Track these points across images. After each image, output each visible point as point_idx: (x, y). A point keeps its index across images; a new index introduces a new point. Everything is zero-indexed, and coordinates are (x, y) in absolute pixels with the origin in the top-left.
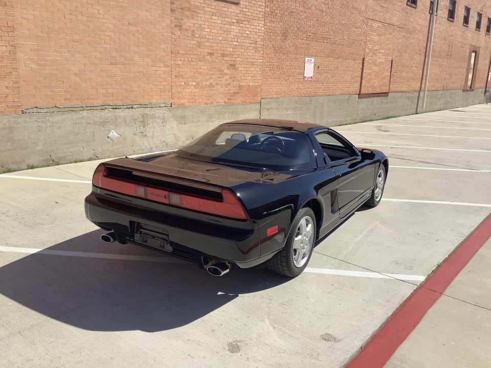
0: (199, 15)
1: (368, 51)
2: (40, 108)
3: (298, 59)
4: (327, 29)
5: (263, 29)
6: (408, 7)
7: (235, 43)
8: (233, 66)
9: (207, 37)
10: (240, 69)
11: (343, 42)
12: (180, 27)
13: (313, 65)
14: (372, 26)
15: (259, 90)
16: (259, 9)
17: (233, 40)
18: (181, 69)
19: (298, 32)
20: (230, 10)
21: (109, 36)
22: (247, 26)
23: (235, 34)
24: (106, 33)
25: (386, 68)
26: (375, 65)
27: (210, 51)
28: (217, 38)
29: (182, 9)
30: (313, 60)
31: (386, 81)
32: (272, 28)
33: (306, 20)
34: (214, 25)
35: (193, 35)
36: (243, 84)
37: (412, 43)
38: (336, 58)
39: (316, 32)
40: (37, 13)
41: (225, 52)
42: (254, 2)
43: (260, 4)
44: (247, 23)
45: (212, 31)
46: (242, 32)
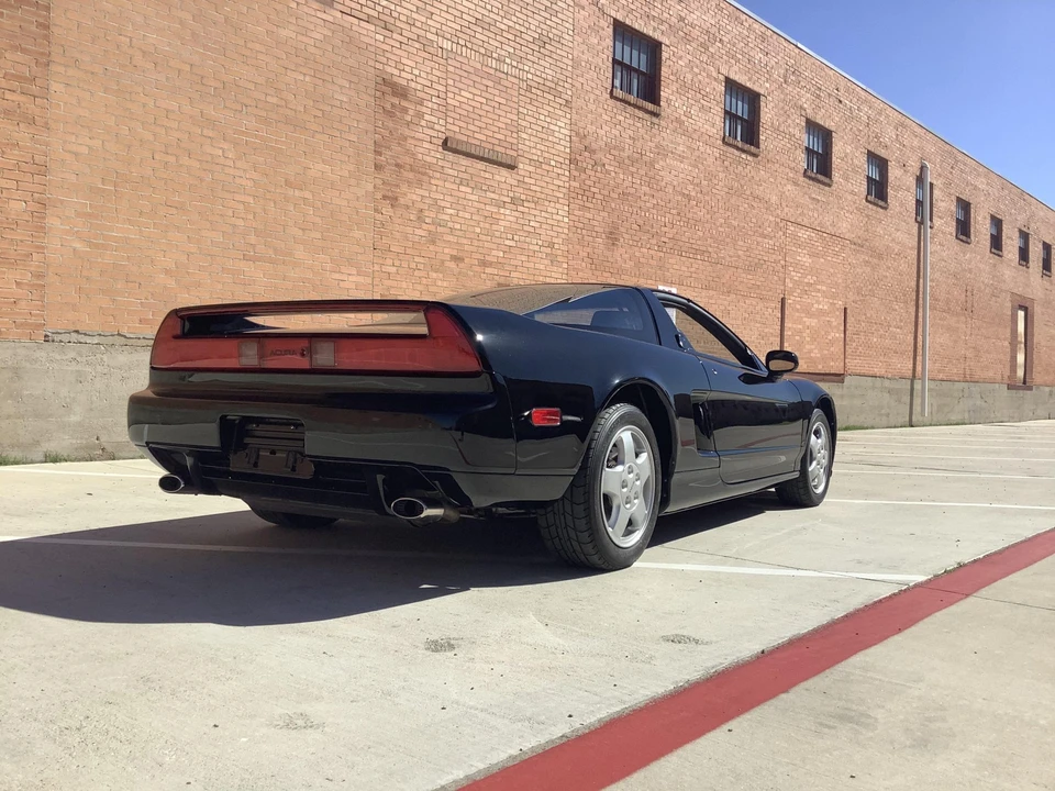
0: (433, 181)
1: (791, 285)
2: (85, 334)
4: (700, 234)
5: (566, 220)
6: (870, 206)
7: (507, 242)
9: (450, 224)
11: (736, 261)
12: (393, 200)
14: (795, 237)
16: (556, 182)
17: (504, 236)
18: (394, 284)
19: (639, 233)
20: (497, 177)
21: (243, 203)
22: (534, 212)
23: (507, 224)
24: (238, 197)
25: (834, 324)
26: (810, 314)
27: (455, 253)
28: (471, 229)
29: (397, 165)
31: (837, 349)
32: (586, 221)
33: (655, 211)
34: (465, 202)
35: (420, 219)
37: (886, 277)
38: (723, 293)
39: (677, 237)
40: (97, 143)
41: (487, 258)
42: (547, 167)
43: (559, 171)
44: (533, 205)
45: (461, 214)
46: (522, 222)
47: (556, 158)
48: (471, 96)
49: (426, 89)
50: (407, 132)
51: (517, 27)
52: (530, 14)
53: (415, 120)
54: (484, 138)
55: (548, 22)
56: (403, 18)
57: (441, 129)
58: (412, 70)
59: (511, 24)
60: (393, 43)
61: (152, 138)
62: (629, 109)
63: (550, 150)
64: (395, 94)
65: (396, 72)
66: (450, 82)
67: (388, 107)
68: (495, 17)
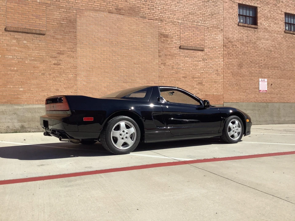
0: (176, 58)
3: (252, 79)
4: (276, 62)
5: (222, 63)
7: (201, 71)
8: (200, 83)
9: (182, 68)
10: (205, 85)
12: (164, 64)
13: (266, 83)
15: (222, 97)
16: (218, 52)
17: (200, 69)
19: (250, 64)
20: (197, 54)
22: (210, 62)
23: (201, 66)
24: (121, 68)
27: (184, 76)
28: (189, 69)
29: (165, 55)
30: (266, 80)
32: (230, 62)
33: (257, 57)
34: (187, 62)
35: (173, 68)
36: (209, 93)
38: (287, 79)
39: (267, 63)
40: (88, 60)
41: (195, 76)
42: (215, 49)
43: (219, 49)
44: (210, 60)
45: (185, 65)
46: (206, 65)
47: (218, 46)
48: (188, 34)
49: (174, 34)
50: (168, 46)
51: (203, 12)
52: (207, 8)
53: (171, 43)
54: (193, 44)
55: (214, 9)
56: (166, 17)
57: (179, 43)
58: (170, 30)
59: (201, 12)
60: (164, 24)
61: (100, 57)
62: (245, 28)
63: (216, 44)
64: (164, 37)
65: (165, 31)
66: (182, 31)
67: (162, 40)
68: (196, 11)
